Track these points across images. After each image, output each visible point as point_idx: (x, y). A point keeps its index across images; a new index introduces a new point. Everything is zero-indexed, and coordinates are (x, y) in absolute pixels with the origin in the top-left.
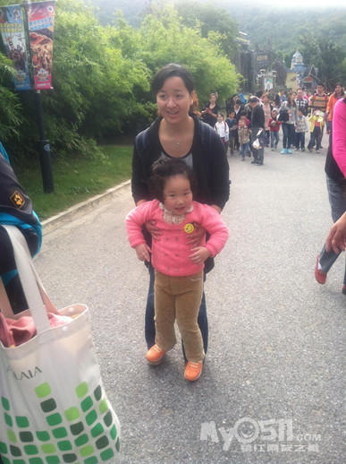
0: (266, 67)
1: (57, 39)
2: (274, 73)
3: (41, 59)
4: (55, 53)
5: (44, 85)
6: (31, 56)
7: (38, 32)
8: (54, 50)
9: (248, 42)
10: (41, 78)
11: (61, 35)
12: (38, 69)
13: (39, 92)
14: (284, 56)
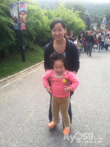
0: (94, 22)
1: (28, 14)
2: (97, 24)
3: (23, 20)
4: (27, 18)
5: (23, 28)
6: (20, 19)
7: (22, 11)
8: (27, 17)
9: (88, 14)
10: (22, 26)
11: (29, 13)
12: (22, 23)
13: (22, 30)
14: (100, 18)
